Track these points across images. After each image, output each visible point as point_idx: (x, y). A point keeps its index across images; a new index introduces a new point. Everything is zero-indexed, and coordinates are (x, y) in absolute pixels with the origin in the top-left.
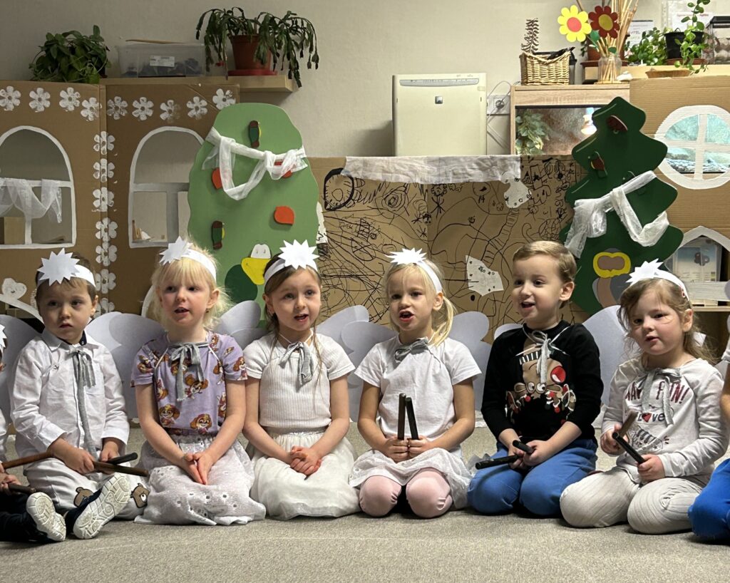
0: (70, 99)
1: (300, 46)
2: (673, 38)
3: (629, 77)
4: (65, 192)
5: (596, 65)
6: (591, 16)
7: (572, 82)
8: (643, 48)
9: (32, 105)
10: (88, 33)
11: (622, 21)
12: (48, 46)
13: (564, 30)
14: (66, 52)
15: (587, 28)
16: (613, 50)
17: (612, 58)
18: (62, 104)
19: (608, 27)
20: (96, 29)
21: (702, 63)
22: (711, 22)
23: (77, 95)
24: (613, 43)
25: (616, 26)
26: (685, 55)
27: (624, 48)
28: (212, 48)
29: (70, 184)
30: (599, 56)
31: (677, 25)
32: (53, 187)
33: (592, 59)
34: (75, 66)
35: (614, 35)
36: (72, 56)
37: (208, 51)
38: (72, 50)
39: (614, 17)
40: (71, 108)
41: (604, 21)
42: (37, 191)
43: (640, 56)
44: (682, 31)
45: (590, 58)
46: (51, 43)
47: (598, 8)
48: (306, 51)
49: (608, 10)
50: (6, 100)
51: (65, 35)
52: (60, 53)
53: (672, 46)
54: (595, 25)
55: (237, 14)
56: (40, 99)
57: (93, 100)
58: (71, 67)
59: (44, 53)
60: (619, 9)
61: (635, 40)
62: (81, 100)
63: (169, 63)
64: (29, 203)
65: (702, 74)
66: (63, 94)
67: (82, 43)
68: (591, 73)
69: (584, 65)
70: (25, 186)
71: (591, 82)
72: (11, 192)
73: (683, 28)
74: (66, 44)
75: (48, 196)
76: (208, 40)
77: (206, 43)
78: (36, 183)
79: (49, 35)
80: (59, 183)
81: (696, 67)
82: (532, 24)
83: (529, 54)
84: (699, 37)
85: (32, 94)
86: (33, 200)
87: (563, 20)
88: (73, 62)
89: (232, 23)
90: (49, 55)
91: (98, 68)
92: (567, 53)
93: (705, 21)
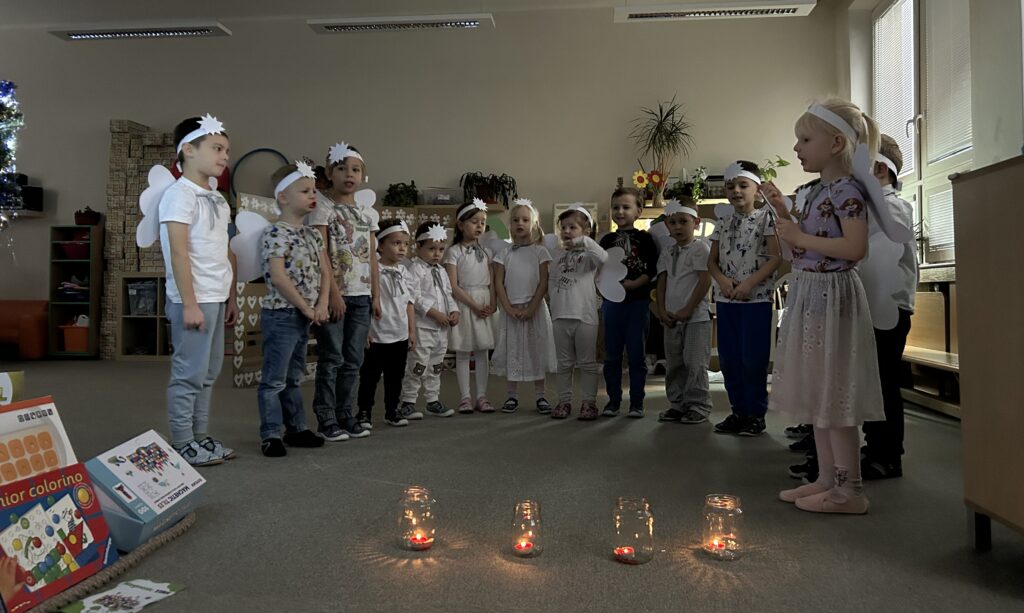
1: (508, 190)
6: (649, 175)
8: (674, 191)
10: (409, 184)
11: (664, 178)
12: (390, 190)
14: (399, 193)
15: (646, 182)
16: (660, 192)
19: (657, 181)
20: (413, 182)
22: (707, 179)
23: (404, 213)
25: (661, 180)
27: (665, 191)
30: (652, 195)
31: (690, 180)
34: (403, 199)
36: (401, 195)
37: (465, 192)
38: (402, 192)
39: (660, 176)
41: (655, 177)
45: (648, 195)
46: (392, 189)
47: (652, 172)
48: (512, 192)
49: (657, 172)
51: (399, 184)
52: (396, 193)
53: (688, 190)
54: (651, 180)
55: (479, 175)
57: (411, 215)
58: (401, 200)
59: (388, 193)
60: (663, 172)
61: (670, 187)
62: (406, 215)
63: (447, 198)
66: (397, 211)
67: (407, 189)
73: (693, 181)
74: (399, 189)
76: (465, 187)
79: (391, 185)
81: (700, 200)
82: (620, 179)
84: (701, 186)
87: (635, 178)
88: (402, 197)
89: (477, 179)
90: (391, 194)
91: (414, 200)
93: (704, 178)
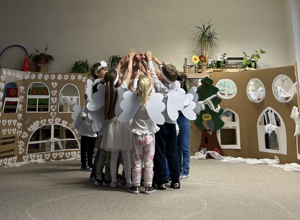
0: (80, 77)
2: (219, 62)
3: (209, 72)
4: (78, 99)
5: (201, 68)
6: (199, 57)
7: (195, 73)
8: (212, 65)
9: (71, 79)
10: (85, 61)
11: (207, 59)
12: (75, 64)
13: (193, 60)
14: (80, 66)
15: (199, 60)
16: (205, 65)
17: (205, 67)
18: (78, 78)
19: (203, 60)
21: (226, 68)
22: (227, 59)
23: (82, 76)
24: (205, 64)
25: (205, 60)
26: (222, 66)
27: (207, 65)
28: (112, 64)
29: (79, 97)
30: (201, 66)
31: (219, 60)
32: (75, 98)
33: (200, 67)
34: (81, 69)
35: (205, 62)
36: (81, 66)
38: (81, 65)
39: (205, 58)
40: (80, 79)
41: (202, 58)
42: (71, 99)
43: (211, 66)
44: (221, 61)
45: (199, 67)
46: (76, 63)
47: (201, 56)
49: (203, 56)
50: (65, 78)
51: (80, 61)
52: (78, 66)
53: (218, 64)
54: (200, 60)
56: (73, 77)
57: (85, 77)
58: (80, 69)
59: (74, 66)
60: (206, 55)
61: (210, 63)
62: (82, 77)
64: (69, 102)
65: (226, 71)
66: (78, 76)
67: (83, 63)
68: (200, 70)
69: (198, 68)
70: (69, 98)
71: (200, 73)
72: (65, 99)
73: (221, 60)
74: (80, 64)
75: (74, 100)
77: (111, 63)
78: (71, 97)
79: (76, 62)
80: (76, 97)
81: (224, 69)
82: (186, 59)
83: (185, 66)
84: (225, 62)
85: (71, 76)
86: (70, 101)
87: (193, 58)
88: (81, 68)
89: (117, 59)
90: (75, 66)
91: (86, 69)
92: (194, 66)
93: (226, 58)
